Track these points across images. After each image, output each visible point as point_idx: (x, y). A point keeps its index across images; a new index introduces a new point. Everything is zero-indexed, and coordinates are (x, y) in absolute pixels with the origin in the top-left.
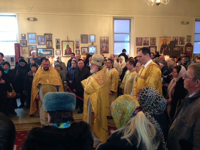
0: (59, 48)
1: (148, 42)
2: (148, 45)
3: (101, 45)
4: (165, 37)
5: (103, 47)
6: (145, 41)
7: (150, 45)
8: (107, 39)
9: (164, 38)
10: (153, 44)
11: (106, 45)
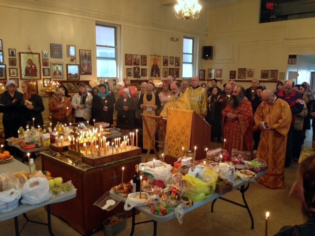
0: (15, 65)
2: (138, 65)
5: (84, 66)
6: (135, 59)
9: (155, 57)
10: (144, 64)
11: (88, 62)
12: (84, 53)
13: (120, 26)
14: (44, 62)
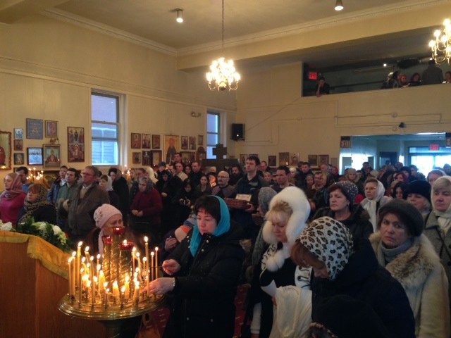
1: (149, 142)
2: (149, 148)
3: (70, 144)
4: (171, 135)
5: (74, 150)
6: (145, 140)
7: (151, 149)
8: (81, 132)
9: (171, 137)
10: (156, 146)
11: (79, 144)
13: (125, 95)
14: (17, 144)
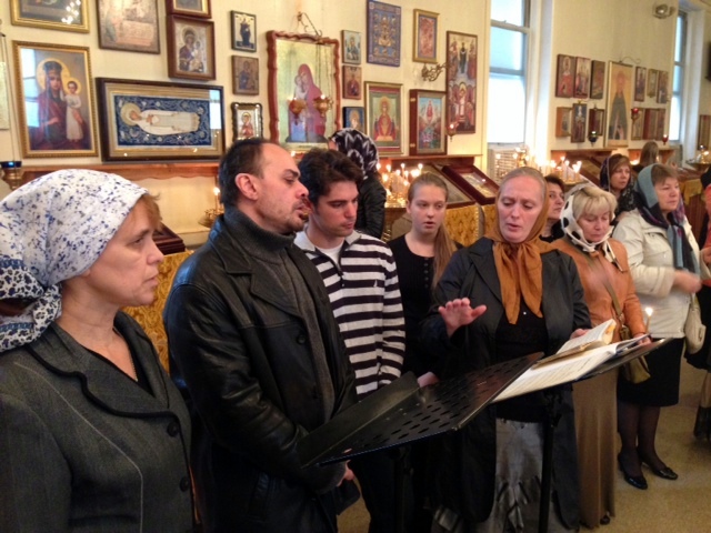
0: (254, 89)
1: (586, 81)
2: (586, 96)
4: (621, 63)
5: (457, 98)
6: (580, 76)
8: (472, 49)
12: (459, 46)
14: (348, 78)
